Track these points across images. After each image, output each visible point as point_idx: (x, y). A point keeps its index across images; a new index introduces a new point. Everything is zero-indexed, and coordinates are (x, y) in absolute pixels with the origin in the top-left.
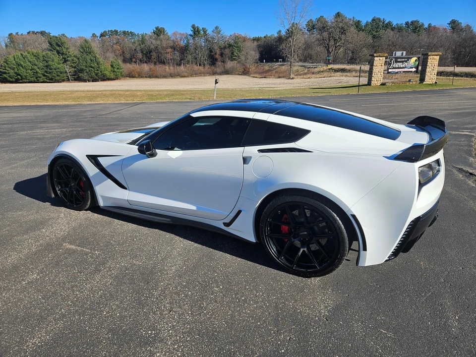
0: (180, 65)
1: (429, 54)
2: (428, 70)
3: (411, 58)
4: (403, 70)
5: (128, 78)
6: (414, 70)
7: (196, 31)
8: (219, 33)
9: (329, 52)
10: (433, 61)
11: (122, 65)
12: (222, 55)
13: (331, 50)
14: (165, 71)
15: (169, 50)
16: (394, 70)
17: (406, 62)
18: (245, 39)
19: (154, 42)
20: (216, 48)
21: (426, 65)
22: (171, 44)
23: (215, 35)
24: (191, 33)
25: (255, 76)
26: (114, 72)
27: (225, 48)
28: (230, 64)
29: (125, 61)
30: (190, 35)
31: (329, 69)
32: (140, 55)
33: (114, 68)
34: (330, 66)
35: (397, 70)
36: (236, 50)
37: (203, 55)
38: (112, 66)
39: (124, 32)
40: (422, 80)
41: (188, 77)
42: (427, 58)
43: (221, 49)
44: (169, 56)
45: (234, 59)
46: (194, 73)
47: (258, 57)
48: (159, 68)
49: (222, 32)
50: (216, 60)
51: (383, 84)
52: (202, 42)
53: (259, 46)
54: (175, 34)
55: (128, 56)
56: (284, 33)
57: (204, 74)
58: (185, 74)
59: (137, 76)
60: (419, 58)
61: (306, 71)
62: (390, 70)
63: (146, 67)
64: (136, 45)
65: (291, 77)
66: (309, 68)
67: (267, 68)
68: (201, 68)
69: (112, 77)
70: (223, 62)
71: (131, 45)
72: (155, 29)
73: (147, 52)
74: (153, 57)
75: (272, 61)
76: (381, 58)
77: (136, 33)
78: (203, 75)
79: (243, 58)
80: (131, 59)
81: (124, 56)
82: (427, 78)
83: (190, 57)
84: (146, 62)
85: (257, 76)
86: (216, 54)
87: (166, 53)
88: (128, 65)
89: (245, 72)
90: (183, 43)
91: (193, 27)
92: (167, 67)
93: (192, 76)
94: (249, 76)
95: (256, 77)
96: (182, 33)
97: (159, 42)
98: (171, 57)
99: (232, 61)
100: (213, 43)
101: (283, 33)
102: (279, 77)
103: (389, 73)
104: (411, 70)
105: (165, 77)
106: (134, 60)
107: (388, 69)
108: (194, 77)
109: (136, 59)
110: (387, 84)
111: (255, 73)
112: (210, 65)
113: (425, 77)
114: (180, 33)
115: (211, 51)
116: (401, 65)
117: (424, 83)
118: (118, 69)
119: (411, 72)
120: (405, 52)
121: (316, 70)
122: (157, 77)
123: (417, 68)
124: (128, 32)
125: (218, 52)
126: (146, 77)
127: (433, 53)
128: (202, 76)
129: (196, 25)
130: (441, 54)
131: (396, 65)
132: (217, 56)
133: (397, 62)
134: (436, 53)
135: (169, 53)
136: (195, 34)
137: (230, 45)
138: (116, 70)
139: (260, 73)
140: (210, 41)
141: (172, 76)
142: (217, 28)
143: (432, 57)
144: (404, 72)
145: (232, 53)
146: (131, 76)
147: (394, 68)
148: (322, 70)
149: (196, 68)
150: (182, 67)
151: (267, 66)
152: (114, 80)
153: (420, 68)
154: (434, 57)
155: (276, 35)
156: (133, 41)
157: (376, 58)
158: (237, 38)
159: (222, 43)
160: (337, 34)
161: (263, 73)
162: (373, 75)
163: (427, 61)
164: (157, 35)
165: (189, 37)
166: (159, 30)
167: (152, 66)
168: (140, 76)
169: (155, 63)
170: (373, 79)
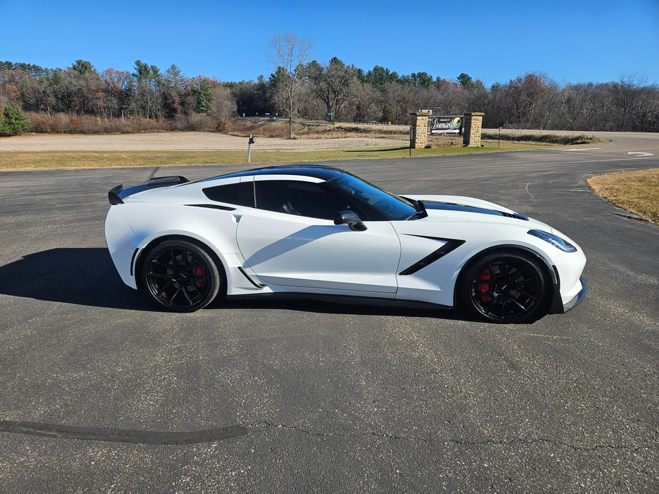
0: (119, 116)
1: (473, 114)
2: (472, 131)
3: (454, 118)
4: (447, 131)
5: (34, 133)
6: (457, 131)
7: (143, 70)
8: (176, 74)
9: (329, 108)
10: (477, 121)
11: (23, 114)
12: (182, 104)
13: (331, 104)
14: (96, 124)
15: (101, 94)
16: (437, 131)
17: (449, 122)
18: (215, 85)
19: (74, 82)
20: (174, 94)
21: (470, 127)
22: (104, 86)
23: (172, 77)
24: (136, 72)
25: (236, 133)
26: (9, 124)
27: (187, 95)
28: (195, 117)
29: (27, 107)
30: (133, 75)
31: (337, 128)
32: (52, 100)
33: (10, 118)
34: (337, 125)
35: (440, 132)
36: (203, 98)
37: (155, 104)
38: (6, 115)
39: (23, 66)
40: (466, 142)
41: (133, 133)
42: (471, 119)
43: (181, 96)
44: (100, 103)
45: (202, 110)
46: (142, 128)
47: (235, 109)
48: (87, 120)
49: (181, 74)
50: (175, 111)
51: (428, 147)
52: (151, 85)
53: (234, 94)
54: (109, 72)
55: (32, 101)
56: (268, 80)
57: (156, 128)
58: (130, 129)
59: (49, 130)
60: (462, 118)
61: (306, 129)
62: (433, 132)
63: (63, 118)
64: (45, 85)
65: (292, 136)
66: (309, 126)
67: (249, 124)
68: (153, 122)
69: (8, 132)
70: (186, 114)
71: (36, 85)
72: (75, 63)
73: (63, 96)
74: (73, 103)
75: (254, 115)
76: (424, 118)
77: (44, 68)
78: (156, 131)
79: (214, 109)
80: (37, 105)
81: (24, 101)
82: (471, 140)
83: (133, 105)
84: (63, 111)
85: (239, 134)
86: (173, 102)
87: (97, 98)
88: (34, 114)
89: (219, 129)
90: (122, 86)
91: (138, 63)
92: (99, 119)
93: (139, 131)
94: (226, 133)
95: (238, 136)
96: (120, 71)
97: (82, 82)
98: (105, 105)
99: (199, 113)
100: (168, 88)
101: (266, 79)
102: (272, 137)
103: (432, 134)
104: (454, 131)
105: (96, 132)
106: (42, 106)
107: (431, 130)
108: (142, 133)
109: (46, 105)
110: (432, 147)
111: (234, 130)
112: (165, 117)
113: (469, 139)
114: (117, 72)
115: (166, 99)
116: (444, 125)
117: (469, 146)
118: (16, 119)
119: (455, 133)
120: (431, 111)
121: (320, 128)
122: (82, 132)
123: (460, 129)
124: (29, 65)
125: (177, 99)
126: (65, 132)
127: (477, 113)
128: (154, 132)
129: (143, 62)
130: (484, 114)
131: (440, 126)
132: (176, 105)
133: (440, 122)
134: (479, 114)
135: (100, 98)
136: (140, 73)
137: (194, 92)
138: (13, 121)
139: (241, 131)
140: (164, 85)
141: (107, 131)
142: (173, 67)
143: (475, 117)
144: (447, 133)
145: (199, 103)
146: (39, 129)
147: (437, 129)
148: (328, 129)
149: (146, 121)
150: (123, 119)
151: (249, 122)
152: (11, 136)
153: (463, 129)
154: (477, 117)
155: (256, 81)
156: (38, 78)
157: (418, 118)
158: (204, 83)
159: (182, 89)
160: (337, 84)
161: (245, 130)
162: (417, 137)
163: (471, 122)
164: (81, 72)
165: (131, 77)
166: (83, 66)
167: (75, 117)
168: (55, 130)
169: (78, 112)
170: (417, 141)
